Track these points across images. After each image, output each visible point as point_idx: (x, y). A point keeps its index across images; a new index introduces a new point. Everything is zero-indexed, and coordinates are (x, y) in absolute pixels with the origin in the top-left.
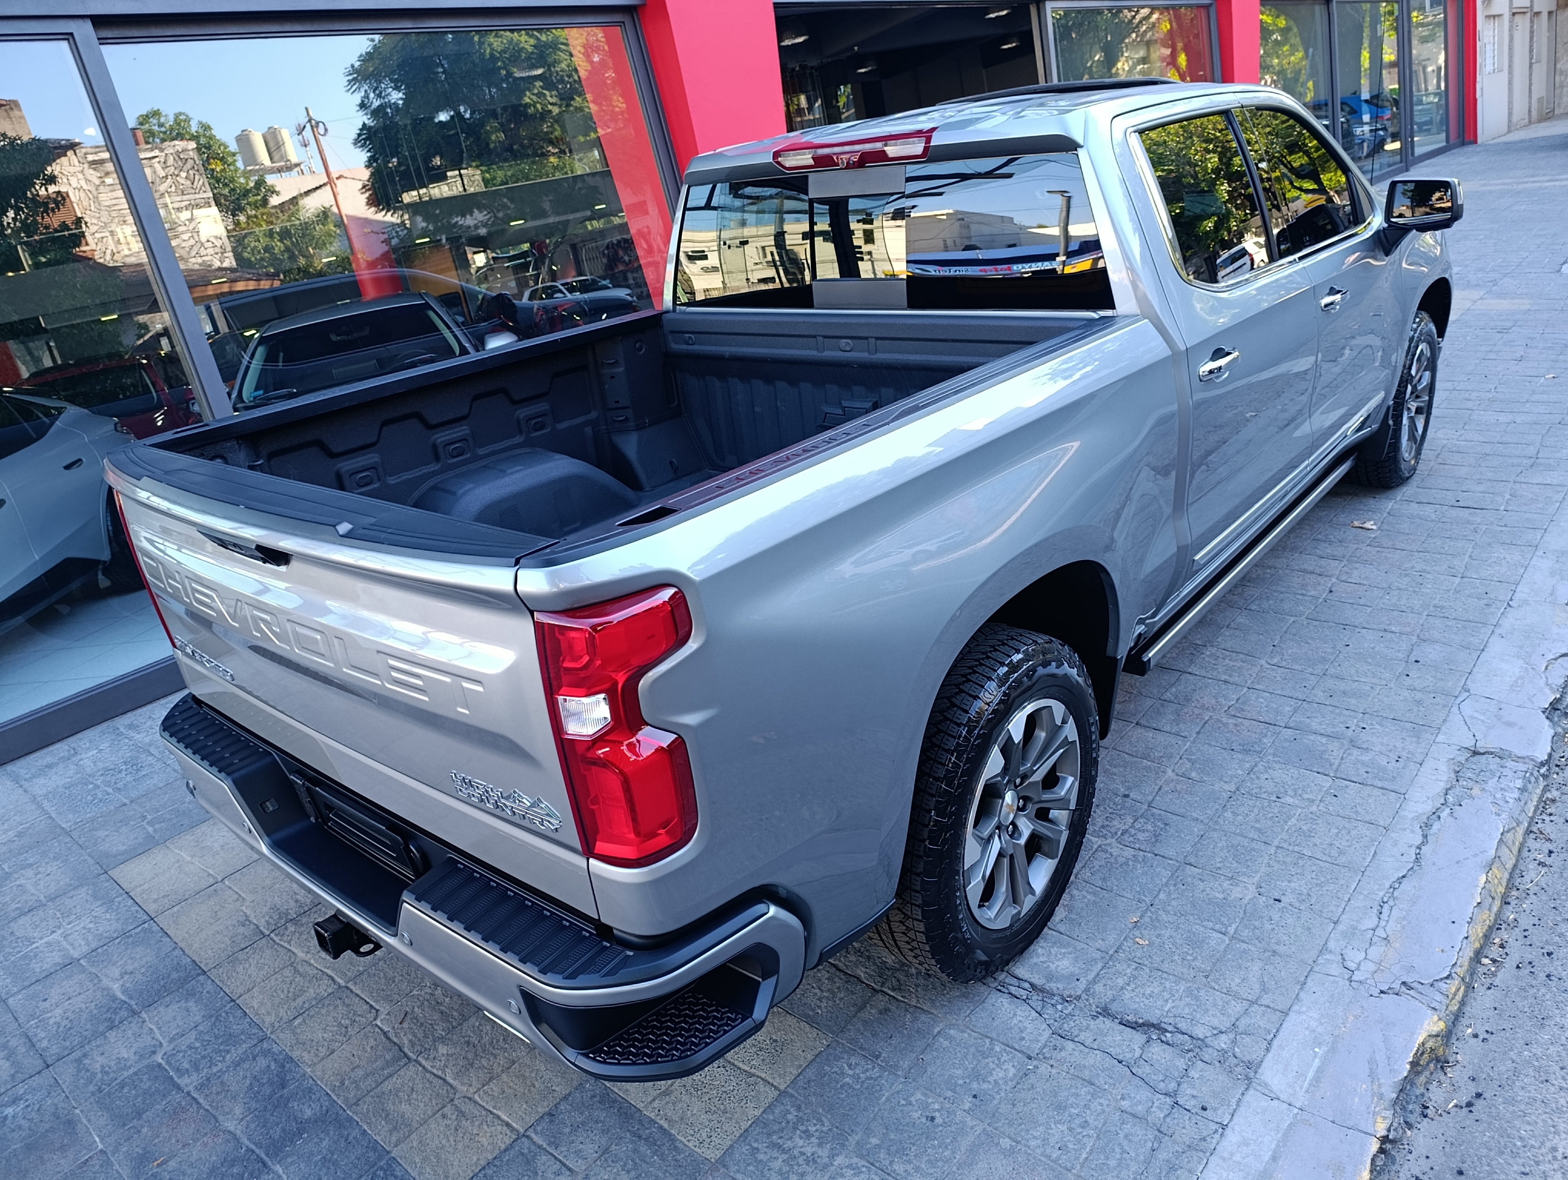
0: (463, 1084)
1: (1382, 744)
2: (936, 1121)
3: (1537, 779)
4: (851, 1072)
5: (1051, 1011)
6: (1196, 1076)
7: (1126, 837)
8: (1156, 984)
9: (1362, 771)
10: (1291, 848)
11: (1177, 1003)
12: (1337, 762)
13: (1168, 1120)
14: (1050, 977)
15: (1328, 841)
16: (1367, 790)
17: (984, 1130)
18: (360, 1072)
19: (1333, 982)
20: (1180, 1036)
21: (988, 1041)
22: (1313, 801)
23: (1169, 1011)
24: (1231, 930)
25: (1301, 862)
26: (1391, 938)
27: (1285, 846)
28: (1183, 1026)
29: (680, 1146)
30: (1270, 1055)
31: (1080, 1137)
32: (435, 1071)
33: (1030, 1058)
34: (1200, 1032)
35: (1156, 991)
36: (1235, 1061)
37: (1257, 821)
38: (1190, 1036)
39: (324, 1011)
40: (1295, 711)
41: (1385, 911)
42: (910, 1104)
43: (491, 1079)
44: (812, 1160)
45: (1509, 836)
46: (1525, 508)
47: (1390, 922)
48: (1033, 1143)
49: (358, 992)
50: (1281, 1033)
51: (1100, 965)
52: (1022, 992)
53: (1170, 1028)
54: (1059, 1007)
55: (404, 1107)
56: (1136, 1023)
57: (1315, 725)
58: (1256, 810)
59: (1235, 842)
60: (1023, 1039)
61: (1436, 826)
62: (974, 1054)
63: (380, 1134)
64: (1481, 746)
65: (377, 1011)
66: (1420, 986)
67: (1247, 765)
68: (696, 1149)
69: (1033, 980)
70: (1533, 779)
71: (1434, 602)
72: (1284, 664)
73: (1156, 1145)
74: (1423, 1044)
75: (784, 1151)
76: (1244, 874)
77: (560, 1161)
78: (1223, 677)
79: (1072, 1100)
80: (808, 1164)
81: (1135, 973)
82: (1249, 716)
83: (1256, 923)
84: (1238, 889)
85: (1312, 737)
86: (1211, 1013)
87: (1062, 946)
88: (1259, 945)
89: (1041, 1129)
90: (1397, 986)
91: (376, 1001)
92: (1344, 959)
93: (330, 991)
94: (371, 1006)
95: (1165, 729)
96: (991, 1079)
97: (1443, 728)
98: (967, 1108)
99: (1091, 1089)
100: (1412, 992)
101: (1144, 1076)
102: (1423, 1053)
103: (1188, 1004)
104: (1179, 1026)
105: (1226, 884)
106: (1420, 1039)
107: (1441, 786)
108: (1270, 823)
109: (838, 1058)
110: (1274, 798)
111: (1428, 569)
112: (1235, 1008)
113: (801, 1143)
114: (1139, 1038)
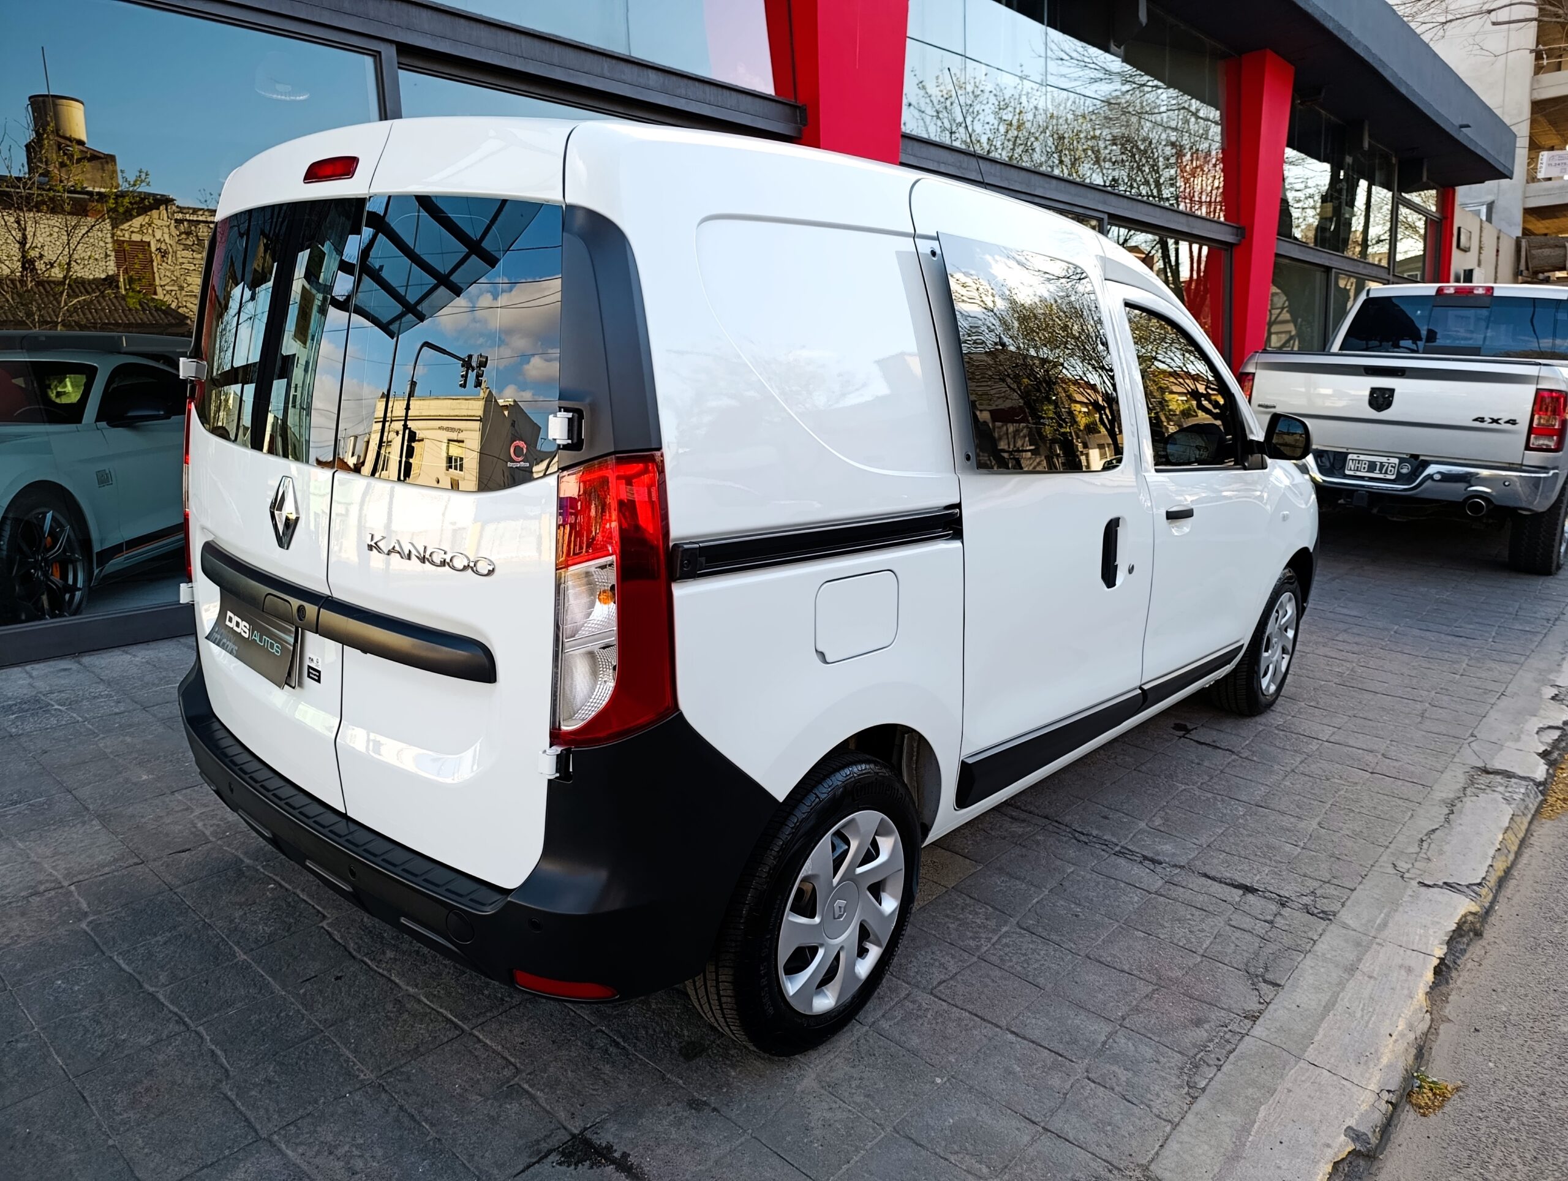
2: (1080, 917)
3: (1536, 792)
4: (1003, 884)
5: (1161, 870)
6: (1287, 914)
7: (1205, 786)
8: (1245, 865)
9: (1394, 771)
10: (1342, 806)
11: (1265, 877)
12: (1373, 764)
13: (1269, 933)
15: (1372, 805)
16: (1400, 783)
17: (1120, 926)
19: (1389, 877)
20: (1269, 893)
21: (1113, 880)
22: (1356, 783)
23: (1259, 880)
24: (1301, 844)
25: (1352, 815)
26: (1431, 858)
27: (1338, 804)
28: (1272, 889)
30: (1345, 909)
31: (1200, 936)
34: (1285, 893)
35: (1246, 869)
36: (1317, 910)
37: (1312, 789)
38: (1278, 894)
40: (1333, 733)
41: (1425, 845)
42: (1057, 906)
44: (983, 926)
45: (1517, 819)
47: (1430, 851)
48: (1162, 936)
50: (1351, 899)
51: (1196, 852)
52: (1136, 858)
53: (1261, 889)
54: (1168, 869)
56: (1233, 884)
57: (1351, 743)
58: (1310, 783)
59: (1296, 798)
60: (1142, 882)
61: (1459, 805)
62: (1103, 886)
64: (1489, 767)
66: (1458, 887)
67: (1299, 758)
70: (1533, 791)
71: (1440, 686)
72: (1320, 706)
73: (1262, 945)
74: (1465, 916)
76: (1307, 815)
79: (1189, 917)
80: (979, 928)
81: (1227, 858)
82: (1295, 731)
83: (1321, 842)
84: (1303, 823)
85: (1351, 749)
86: (1292, 884)
88: (1325, 853)
89: (1167, 929)
90: (1441, 883)
92: (1395, 866)
96: (1120, 900)
97: (1458, 755)
99: (1203, 912)
100: (1452, 889)
101: (1245, 910)
102: (1465, 922)
104: (1268, 888)
105: (1292, 820)
106: (1462, 913)
107: (1460, 786)
108: (1323, 791)
109: (990, 876)
110: (1324, 778)
111: (1432, 667)
112: (1313, 884)
113: (971, 917)
114: (1237, 891)
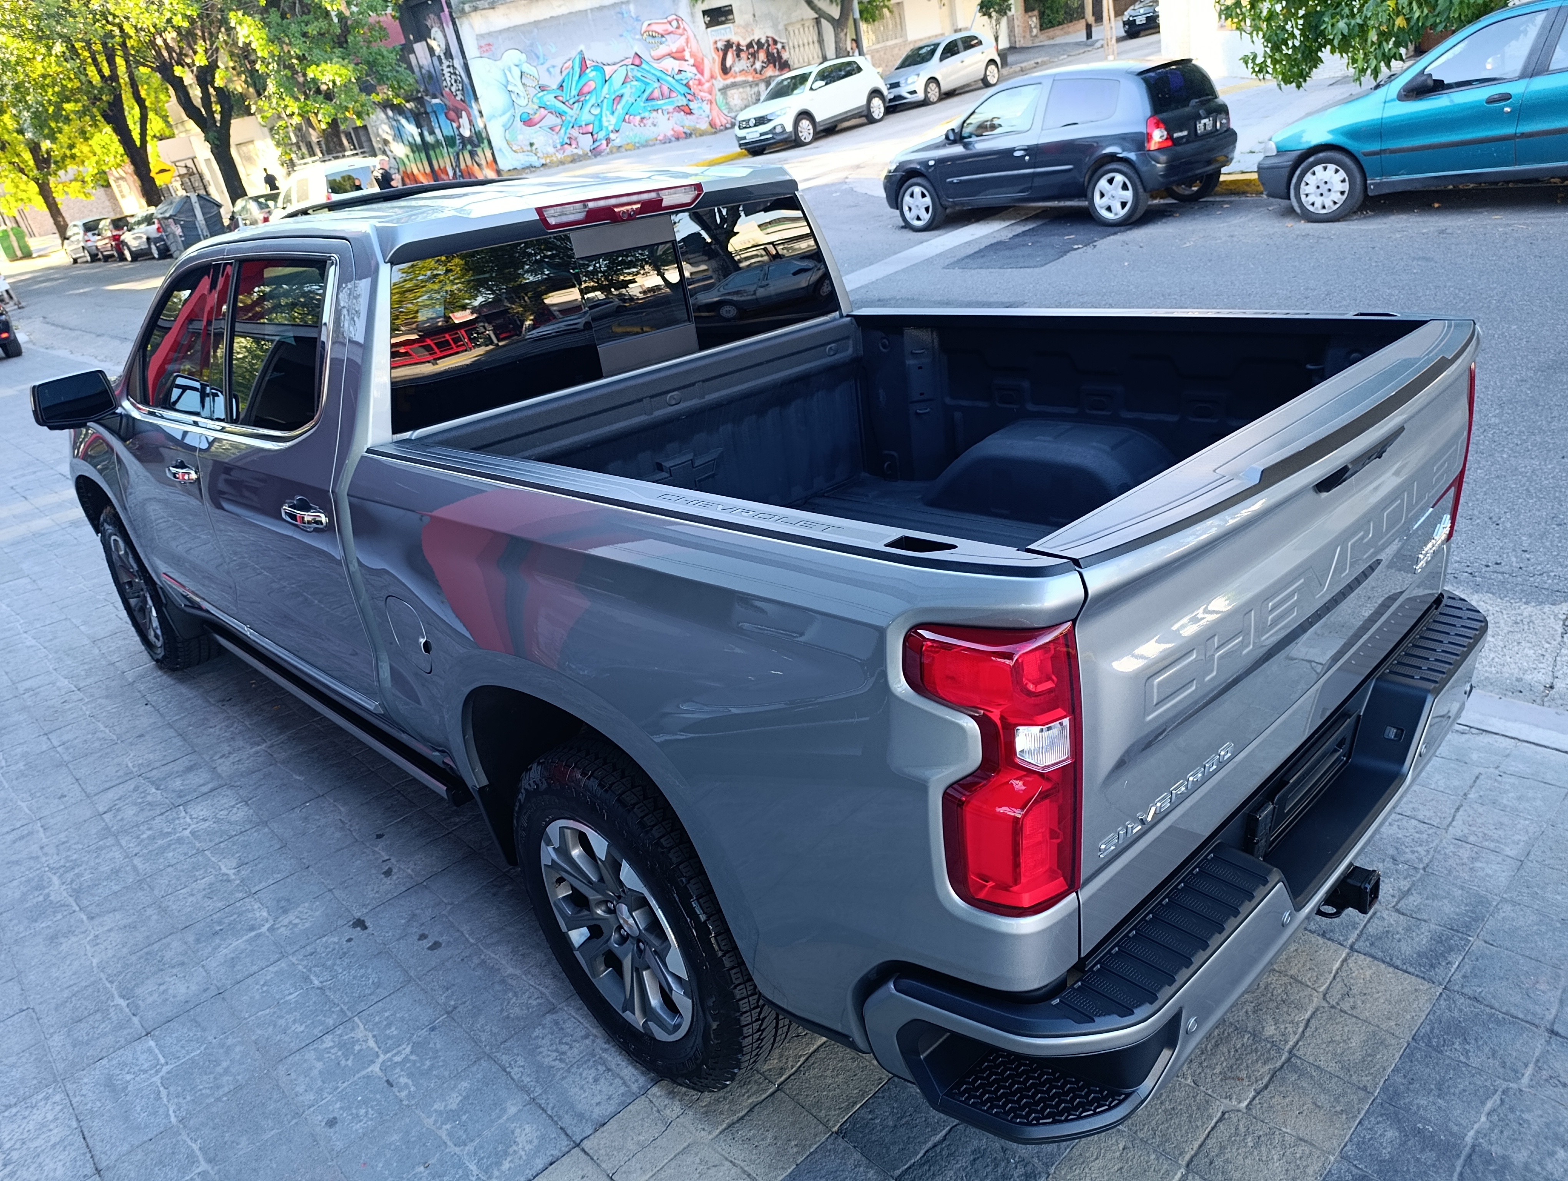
18: (1322, 1099)
32: (1300, 1030)
63: (1390, 1057)
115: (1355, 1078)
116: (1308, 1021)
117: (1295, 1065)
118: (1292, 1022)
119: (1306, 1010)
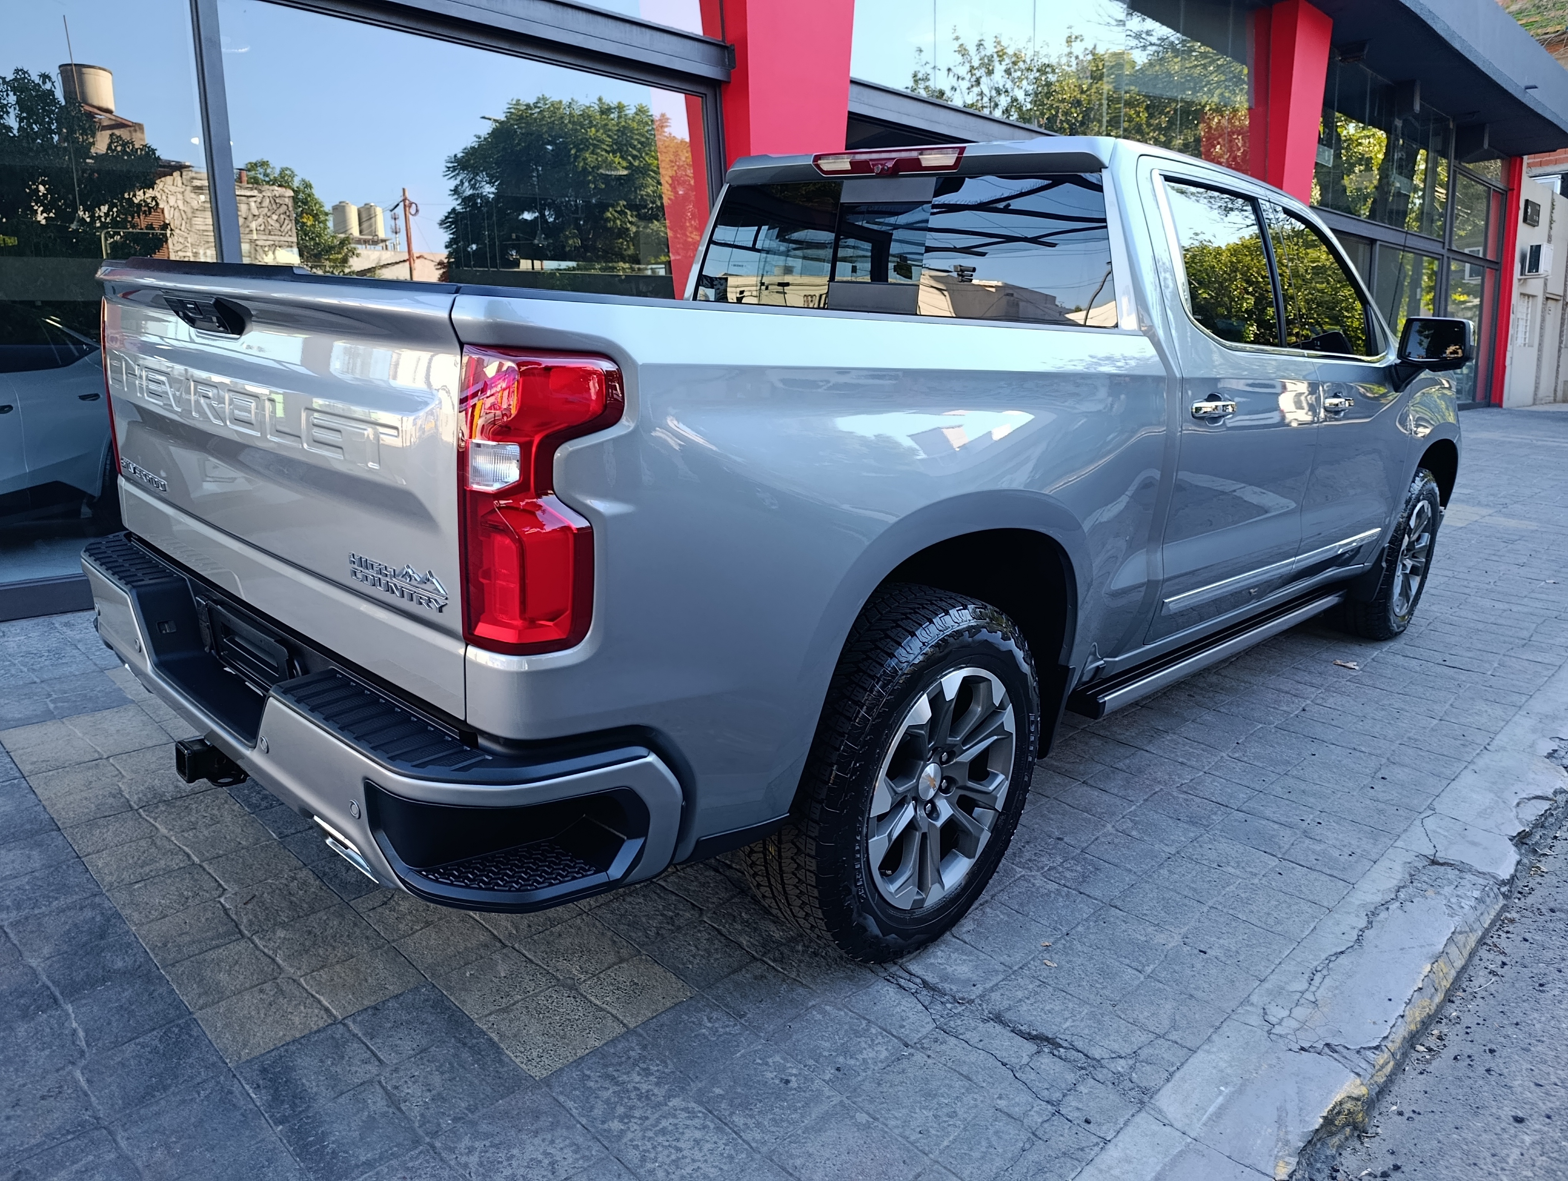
0: (291, 966)
1: (1337, 839)
2: (791, 1085)
3: (1496, 896)
4: (709, 1025)
5: (939, 1007)
6: (1085, 1091)
8: (1057, 1003)
9: (1312, 858)
10: (1225, 910)
11: (1077, 1023)
12: (1287, 847)
13: (1046, 1125)
14: (945, 978)
15: (1266, 910)
16: (1315, 875)
17: (841, 1101)
18: (187, 939)
19: (1251, 1031)
20: (1074, 1052)
21: (864, 1022)
22: (1256, 875)
23: (1067, 1028)
24: (1149, 969)
26: (1320, 1003)
27: (1220, 907)
28: (1079, 1044)
29: (507, 1060)
30: (1170, 1085)
31: (945, 1125)
32: (266, 950)
33: (906, 1045)
34: (1096, 1053)
35: (1057, 1009)
36: (1131, 1085)
37: (1193, 882)
38: (1086, 1055)
39: (169, 881)
40: (1250, 799)
41: (1318, 978)
42: (767, 1064)
43: (322, 967)
44: (646, 1097)
45: (1460, 938)
46: (1512, 676)
47: (1322, 989)
48: (892, 1123)
49: (211, 871)
50: (1185, 1067)
52: (912, 985)
53: (1065, 1044)
54: (949, 1006)
55: (222, 977)
56: (1029, 1034)
57: (1268, 813)
58: (1194, 873)
59: (1167, 896)
60: (903, 1027)
61: (1383, 915)
62: (846, 1031)
63: (189, 996)
64: (1441, 856)
65: (225, 890)
66: (1345, 1051)
67: (1192, 835)
68: (524, 1067)
69: (926, 978)
70: (1492, 895)
71: (1409, 735)
72: (1246, 759)
73: (1027, 1146)
74: (1340, 1104)
75: (617, 1084)
76: (1172, 924)
77: (372, 1051)
78: (1180, 760)
79: (943, 1090)
80: (639, 1100)
81: (1038, 989)
82: (1201, 794)
83: (1176, 968)
84: (1162, 936)
85: (1264, 822)
86: (1112, 1038)
87: (963, 953)
88: (1176, 987)
89: (904, 1111)
91: (226, 882)
92: (1265, 1014)
93: (182, 865)
94: (220, 885)
95: (1112, 791)
96: (860, 1057)
97: (1403, 836)
98: (827, 1078)
99: (967, 1084)
100: (1335, 1055)
101: (1027, 1082)
103: (1090, 1027)
104: (1076, 1043)
105: (1150, 929)
106: (1338, 1098)
107: (1395, 883)
108: (1206, 886)
109: (698, 1010)
110: (1215, 865)
111: (1407, 708)
112: (1139, 1038)
114: (1030, 1047)
115: (187, 963)
116: (273, 960)
117: (233, 934)
118: (279, 948)
119: (284, 960)
